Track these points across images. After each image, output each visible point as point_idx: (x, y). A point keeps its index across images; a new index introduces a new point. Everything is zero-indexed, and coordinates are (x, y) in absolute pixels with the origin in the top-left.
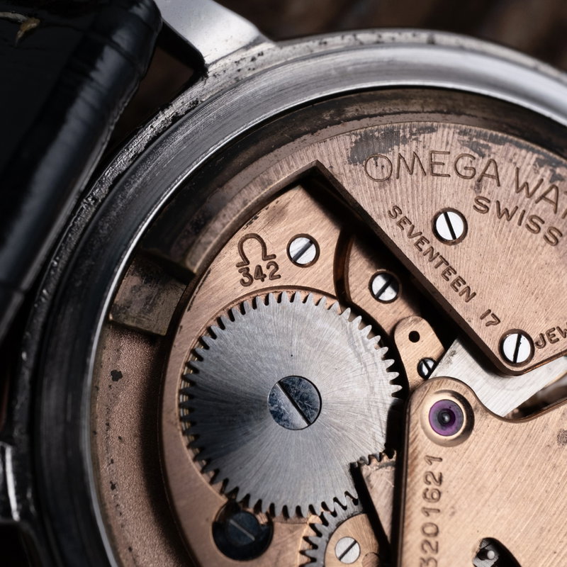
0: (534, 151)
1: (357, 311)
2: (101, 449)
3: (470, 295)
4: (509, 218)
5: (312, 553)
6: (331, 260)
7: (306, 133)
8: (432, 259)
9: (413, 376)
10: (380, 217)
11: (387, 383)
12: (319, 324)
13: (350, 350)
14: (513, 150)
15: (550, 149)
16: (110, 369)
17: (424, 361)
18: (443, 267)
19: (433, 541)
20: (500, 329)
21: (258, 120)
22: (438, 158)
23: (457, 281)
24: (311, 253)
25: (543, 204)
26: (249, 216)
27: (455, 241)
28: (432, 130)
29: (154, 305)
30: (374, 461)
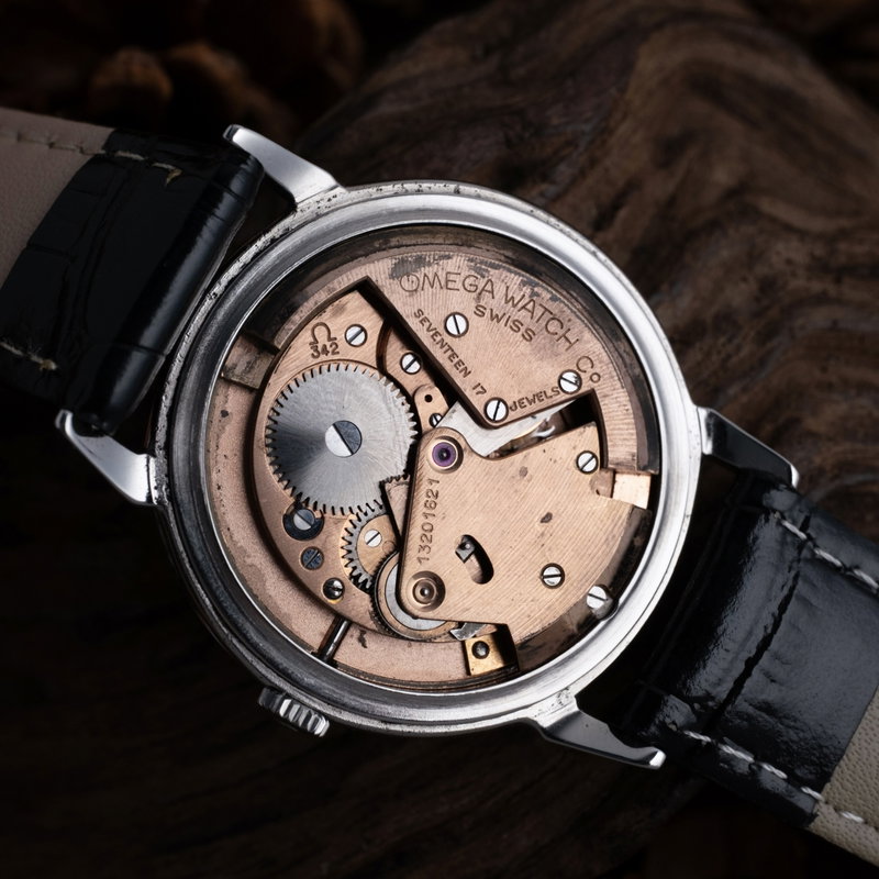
0: (520, 275)
1: (391, 378)
2: (212, 462)
3: (467, 373)
4: (498, 321)
5: (349, 538)
6: (375, 343)
7: (361, 256)
8: (442, 347)
9: (425, 425)
10: (408, 316)
11: (407, 429)
12: (363, 387)
13: (383, 405)
14: (505, 273)
15: (532, 274)
16: (220, 409)
17: (434, 415)
18: (449, 353)
19: (428, 535)
20: (486, 397)
21: (329, 245)
22: (451, 277)
23: (458, 363)
24: (361, 337)
25: (523, 312)
26: (321, 309)
27: (460, 335)
28: (449, 257)
29: (252, 367)
30: (394, 481)
